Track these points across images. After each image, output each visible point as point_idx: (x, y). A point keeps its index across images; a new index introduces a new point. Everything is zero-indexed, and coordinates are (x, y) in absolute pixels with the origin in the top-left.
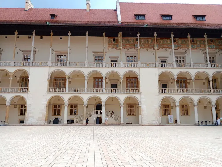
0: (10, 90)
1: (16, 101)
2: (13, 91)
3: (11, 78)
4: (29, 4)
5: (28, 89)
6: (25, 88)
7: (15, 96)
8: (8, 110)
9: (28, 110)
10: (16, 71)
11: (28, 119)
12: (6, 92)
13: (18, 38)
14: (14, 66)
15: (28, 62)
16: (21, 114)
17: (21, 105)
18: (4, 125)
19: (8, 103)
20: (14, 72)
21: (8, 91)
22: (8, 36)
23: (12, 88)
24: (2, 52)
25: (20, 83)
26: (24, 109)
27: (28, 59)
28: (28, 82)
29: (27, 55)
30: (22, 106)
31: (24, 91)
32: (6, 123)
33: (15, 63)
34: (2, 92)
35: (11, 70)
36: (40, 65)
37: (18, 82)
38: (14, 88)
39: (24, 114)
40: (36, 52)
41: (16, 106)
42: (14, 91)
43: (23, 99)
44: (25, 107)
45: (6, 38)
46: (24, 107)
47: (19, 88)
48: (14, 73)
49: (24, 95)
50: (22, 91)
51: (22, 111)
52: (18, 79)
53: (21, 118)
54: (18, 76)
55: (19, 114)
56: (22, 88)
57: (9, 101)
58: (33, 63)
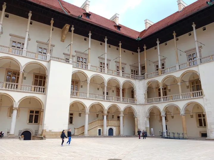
0: (181, 97)
1: (190, 109)
2: (184, 98)
3: (179, 84)
4: (182, 4)
5: (201, 92)
6: (198, 91)
7: (188, 103)
8: (184, 119)
9: (209, 120)
10: (183, 75)
11: (211, 132)
12: (177, 100)
13: (177, 40)
14: (180, 69)
15: (194, 60)
16: (201, 125)
17: (198, 114)
18: (183, 138)
19: (182, 112)
20: (181, 75)
21: (179, 98)
22: (168, 42)
23: (183, 94)
24: (165, 60)
25: (191, 87)
26: (202, 118)
27: (193, 58)
28: (201, 85)
29: (192, 55)
30: (200, 116)
31: (198, 96)
32: (185, 136)
33: (179, 66)
34: (174, 100)
35: (178, 74)
36: (211, 59)
37: (188, 87)
38: (185, 93)
39: (205, 125)
40: (201, 47)
41: (192, 115)
42: (186, 97)
43: (198, 106)
44: (204, 116)
45: (166, 44)
46: (202, 117)
47: (191, 93)
48: (182, 78)
49: (199, 101)
50: (196, 96)
51: (200, 120)
52: (188, 84)
53: (202, 129)
54: (187, 79)
55: (198, 125)
56: (194, 92)
57: (183, 110)
58: (201, 60)
